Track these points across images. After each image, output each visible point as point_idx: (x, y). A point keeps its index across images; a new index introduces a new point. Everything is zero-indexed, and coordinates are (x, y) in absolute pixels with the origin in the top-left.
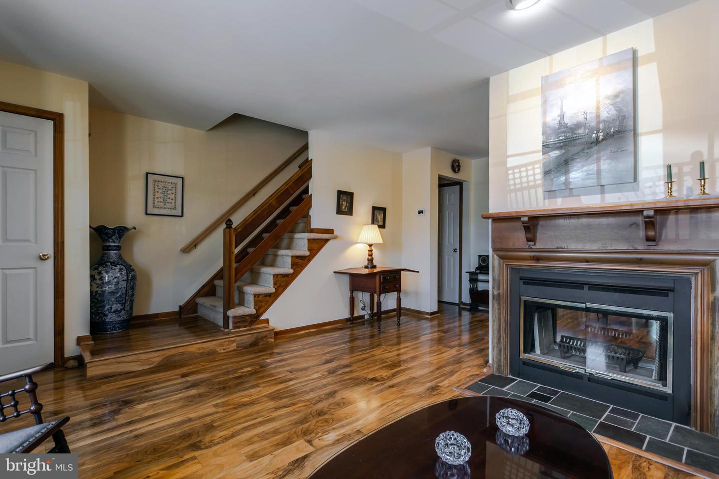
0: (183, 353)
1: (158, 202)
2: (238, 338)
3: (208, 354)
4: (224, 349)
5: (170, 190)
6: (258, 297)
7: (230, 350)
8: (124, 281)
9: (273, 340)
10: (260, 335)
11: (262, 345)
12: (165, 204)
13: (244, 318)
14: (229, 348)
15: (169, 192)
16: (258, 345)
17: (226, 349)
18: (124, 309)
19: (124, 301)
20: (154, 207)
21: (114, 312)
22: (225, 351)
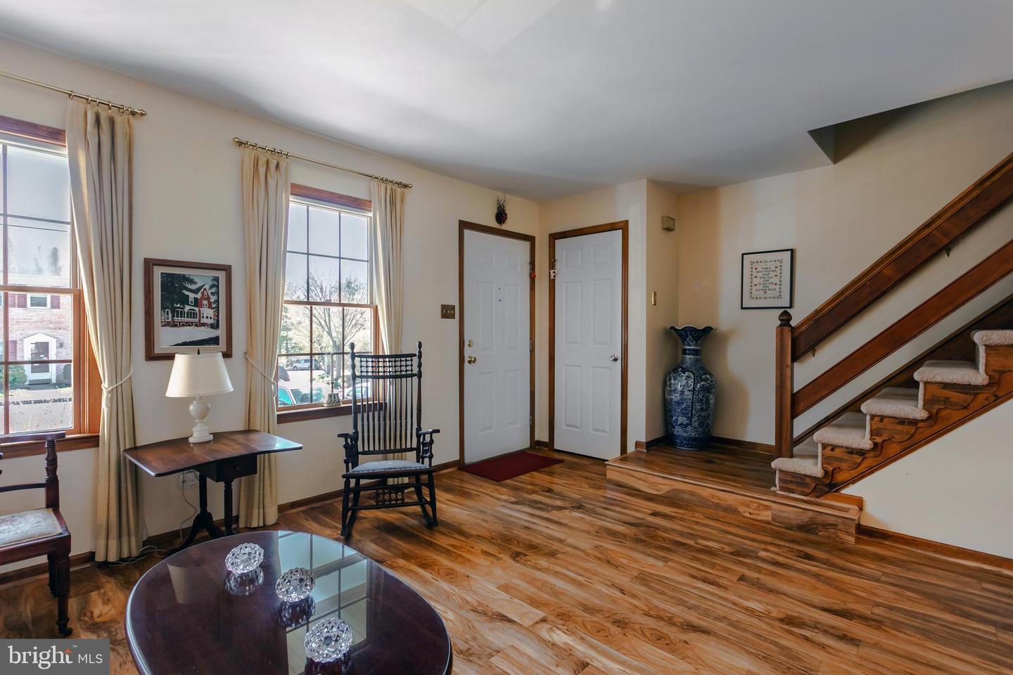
0: (692, 494)
1: (757, 290)
2: (774, 506)
3: (726, 510)
4: (750, 513)
5: (773, 271)
6: (832, 450)
7: (759, 518)
8: (689, 391)
9: (851, 540)
10: (820, 519)
11: (824, 537)
12: (765, 293)
13: (802, 479)
14: (758, 515)
15: (772, 274)
16: (817, 534)
17: (753, 514)
18: (690, 424)
19: (690, 415)
20: (752, 298)
21: (680, 425)
22: (751, 516)
